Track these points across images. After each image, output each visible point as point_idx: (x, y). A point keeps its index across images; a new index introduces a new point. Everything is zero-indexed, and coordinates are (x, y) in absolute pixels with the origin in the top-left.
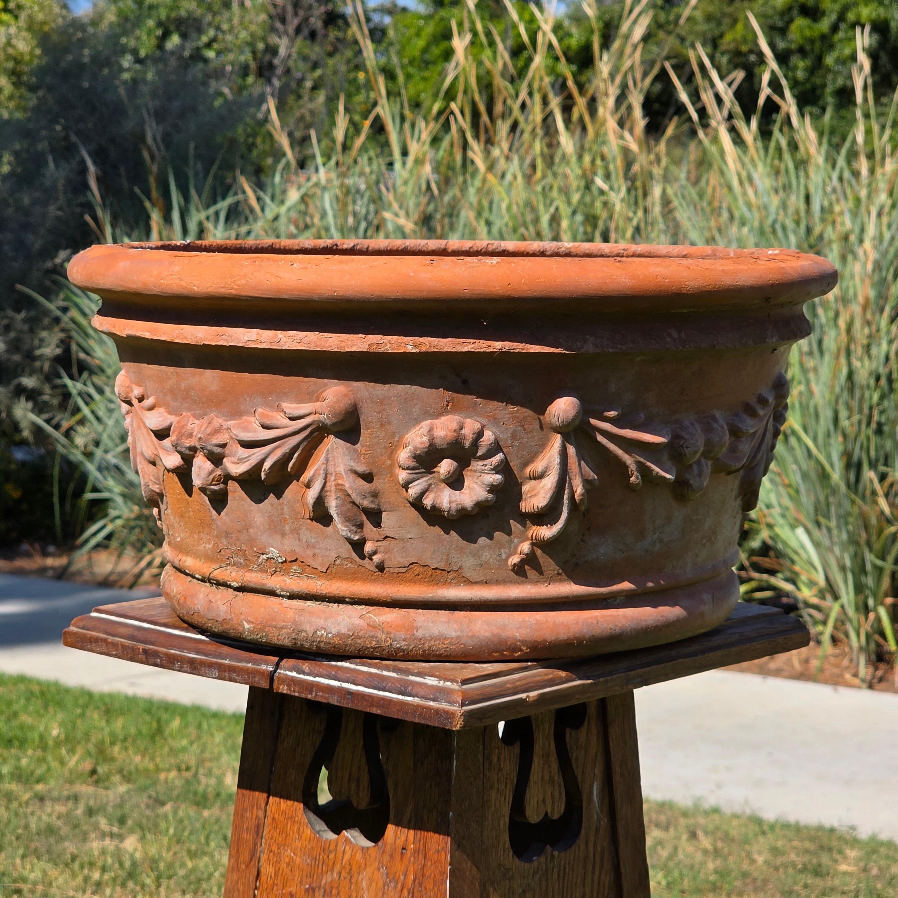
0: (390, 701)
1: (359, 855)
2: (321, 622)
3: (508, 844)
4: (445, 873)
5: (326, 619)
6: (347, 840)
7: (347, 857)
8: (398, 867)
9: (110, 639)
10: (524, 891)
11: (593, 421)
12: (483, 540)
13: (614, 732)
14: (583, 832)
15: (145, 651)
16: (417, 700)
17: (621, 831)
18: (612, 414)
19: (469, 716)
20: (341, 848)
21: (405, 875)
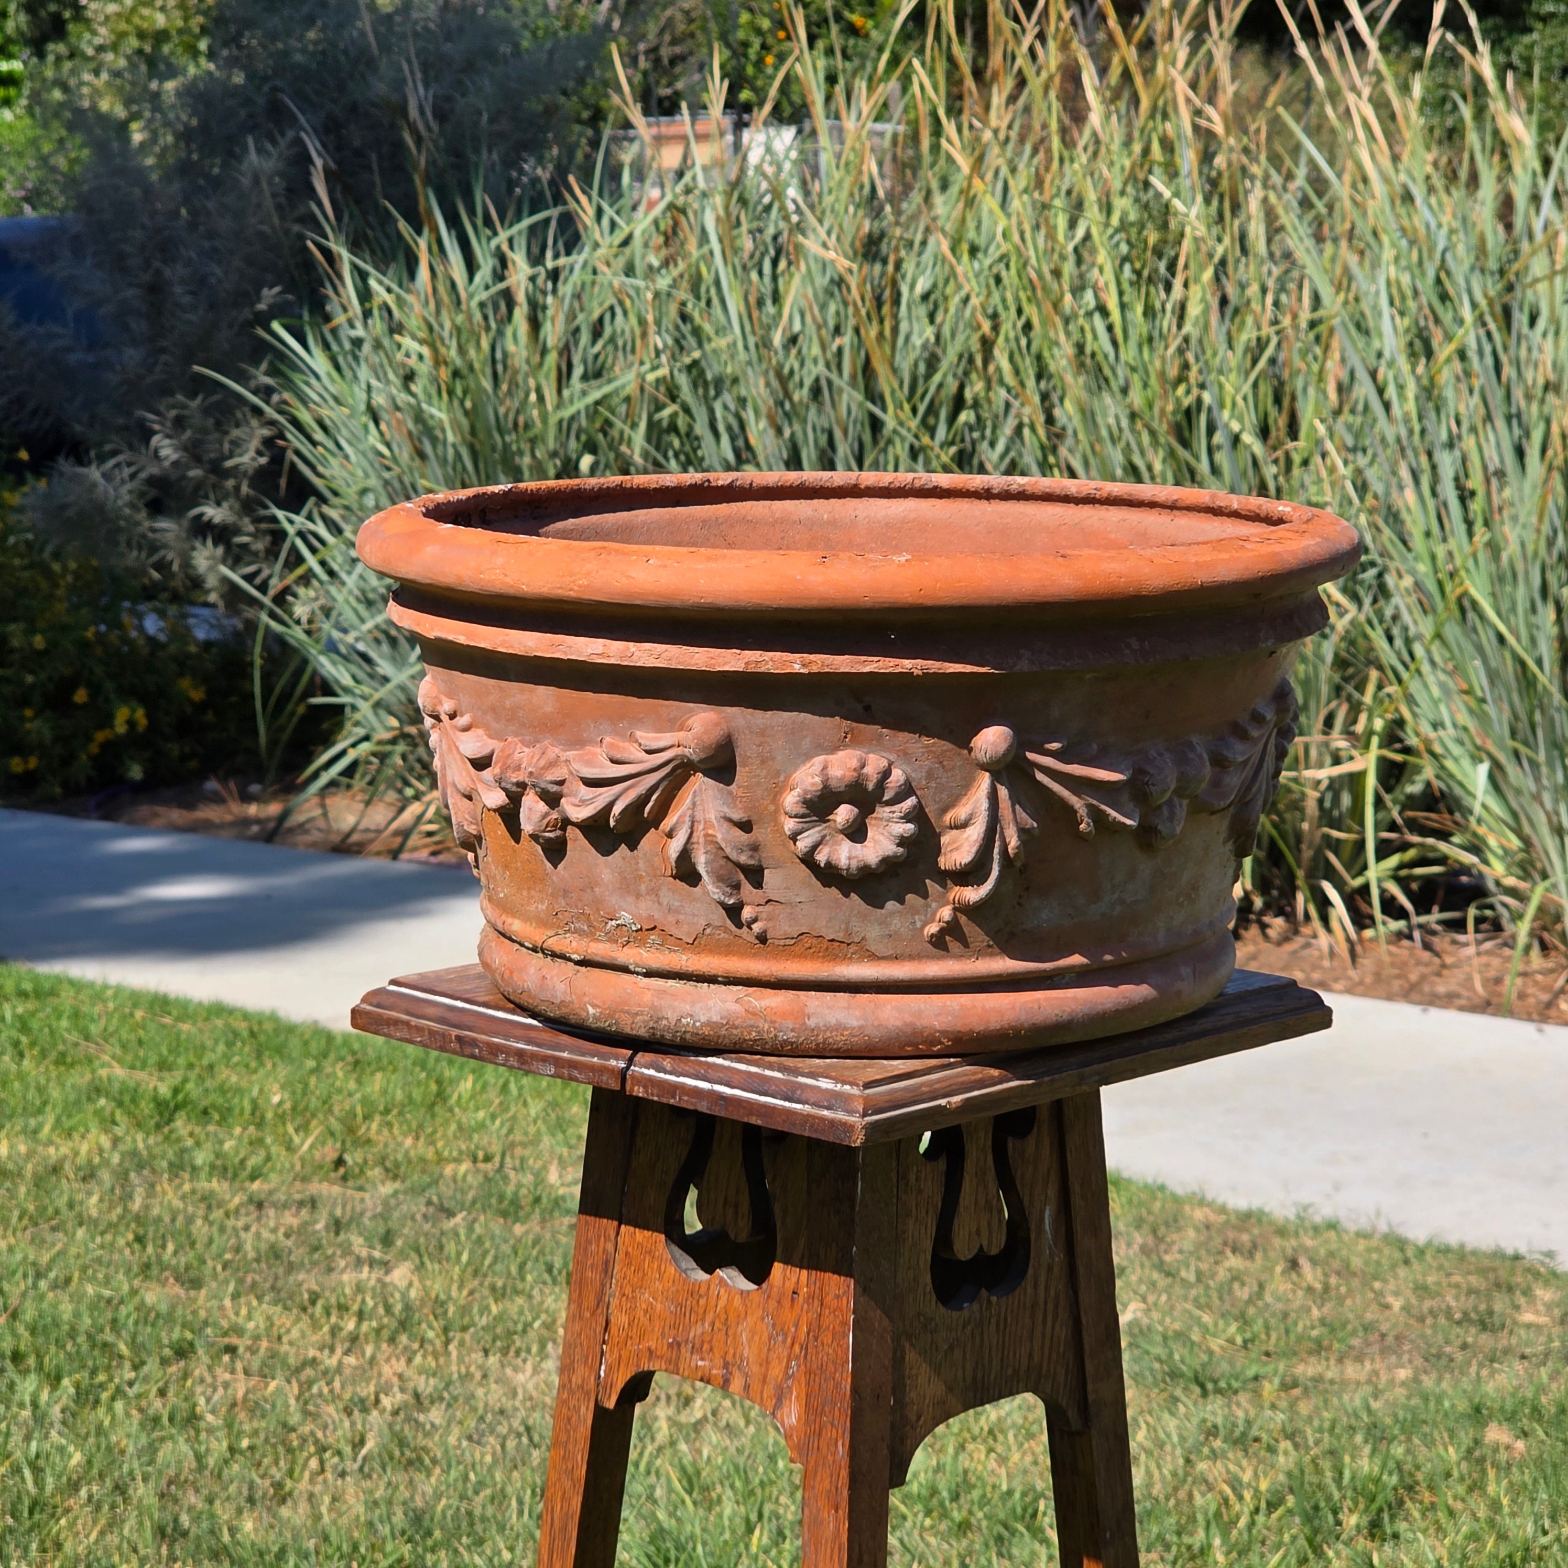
0: (773, 1109)
1: (737, 1301)
2: (687, 1008)
3: (929, 1287)
4: (846, 1323)
5: (693, 1003)
6: (722, 1280)
7: (722, 1303)
8: (788, 1316)
9: (414, 1021)
10: (951, 1348)
11: (1031, 756)
12: (891, 905)
13: (1073, 1140)
14: (1030, 1271)
15: (459, 1039)
16: (807, 1108)
17: (1081, 1270)
18: (1055, 746)
19: (871, 1129)
20: (714, 1291)
21: (797, 1326)
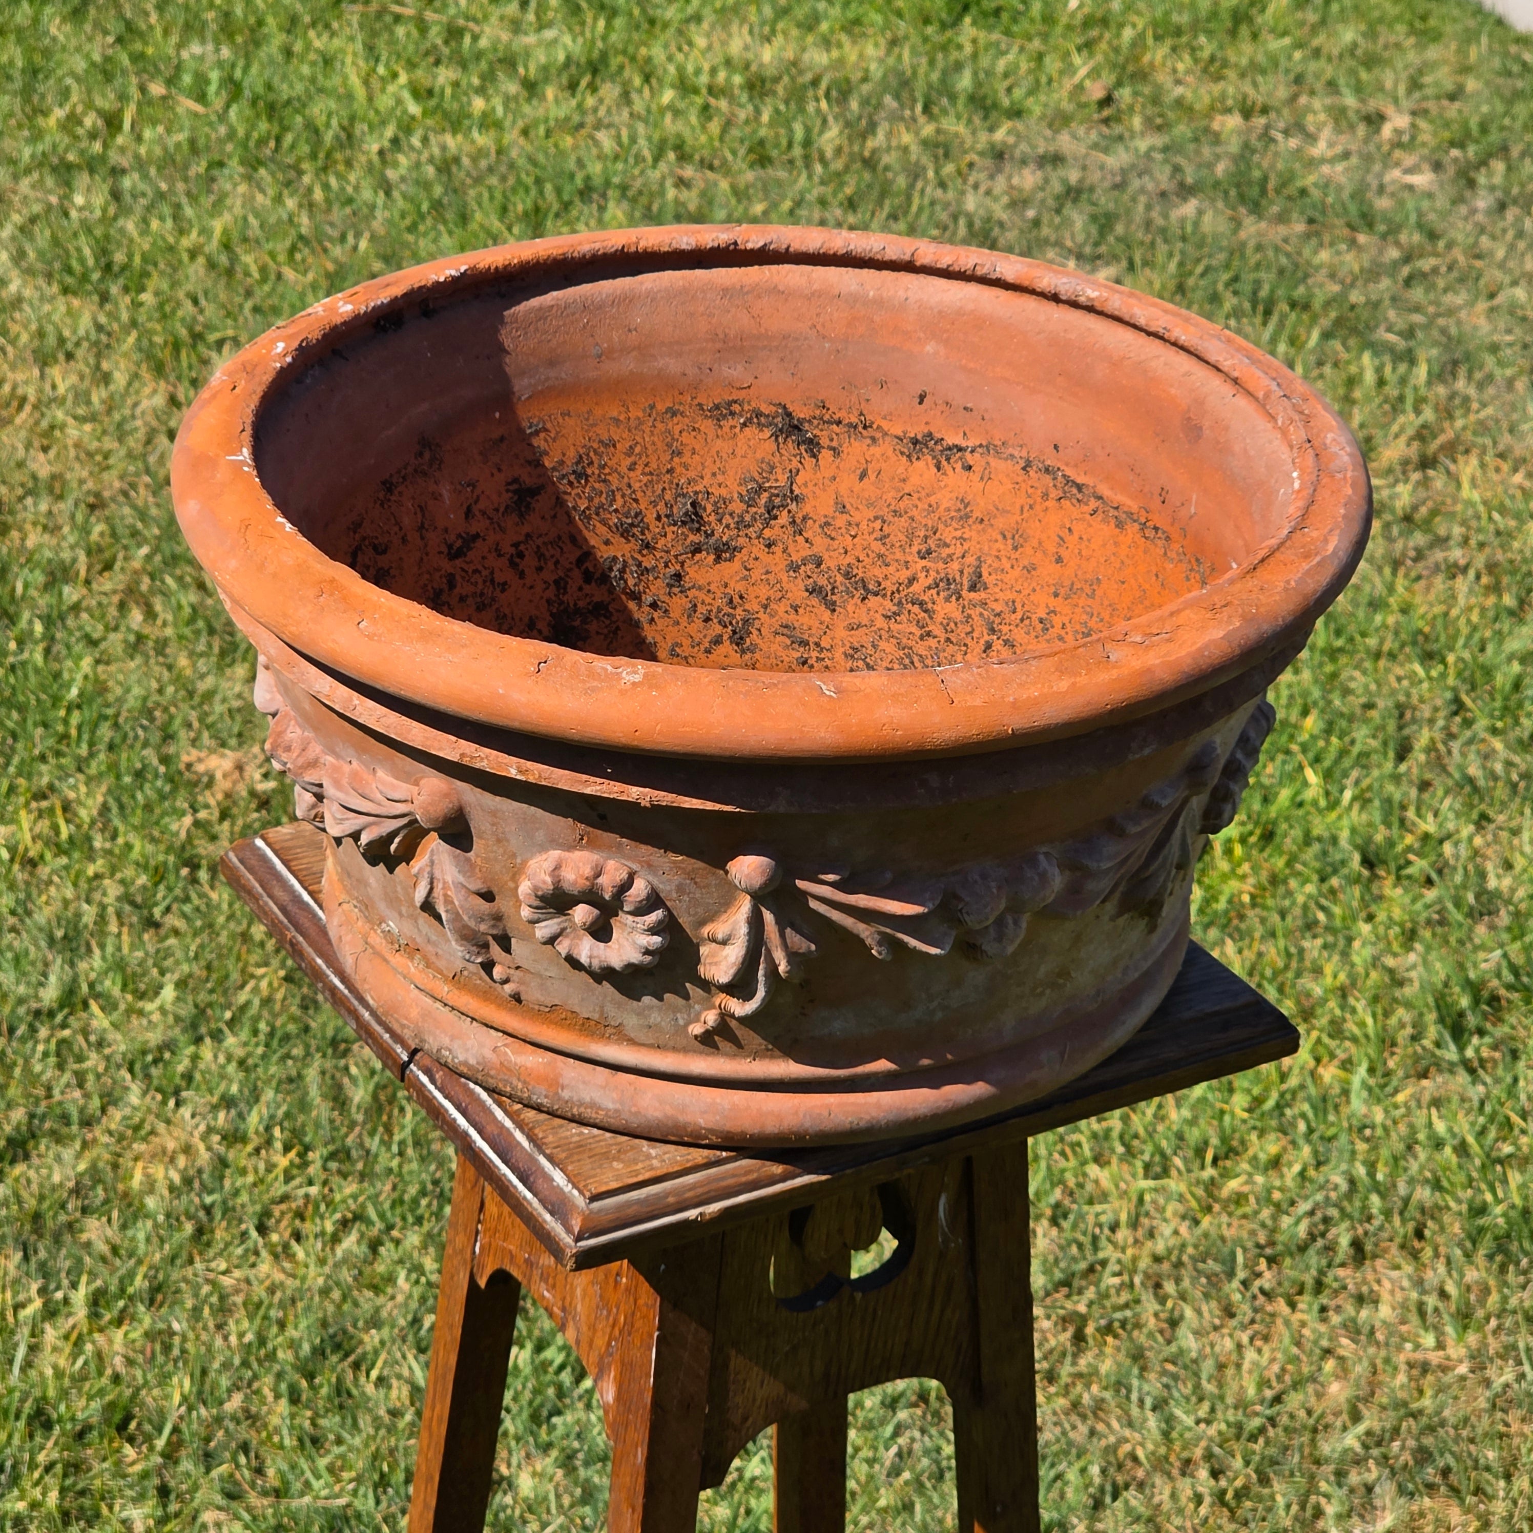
2: (446, 1041)
4: (651, 1336)
5: (453, 1038)
9: (264, 898)
10: (794, 1348)
11: (800, 884)
12: (647, 1000)
14: (914, 1261)
15: (292, 943)
17: (983, 1259)
18: (831, 877)
19: (585, 1256)
21: (617, 1309)
